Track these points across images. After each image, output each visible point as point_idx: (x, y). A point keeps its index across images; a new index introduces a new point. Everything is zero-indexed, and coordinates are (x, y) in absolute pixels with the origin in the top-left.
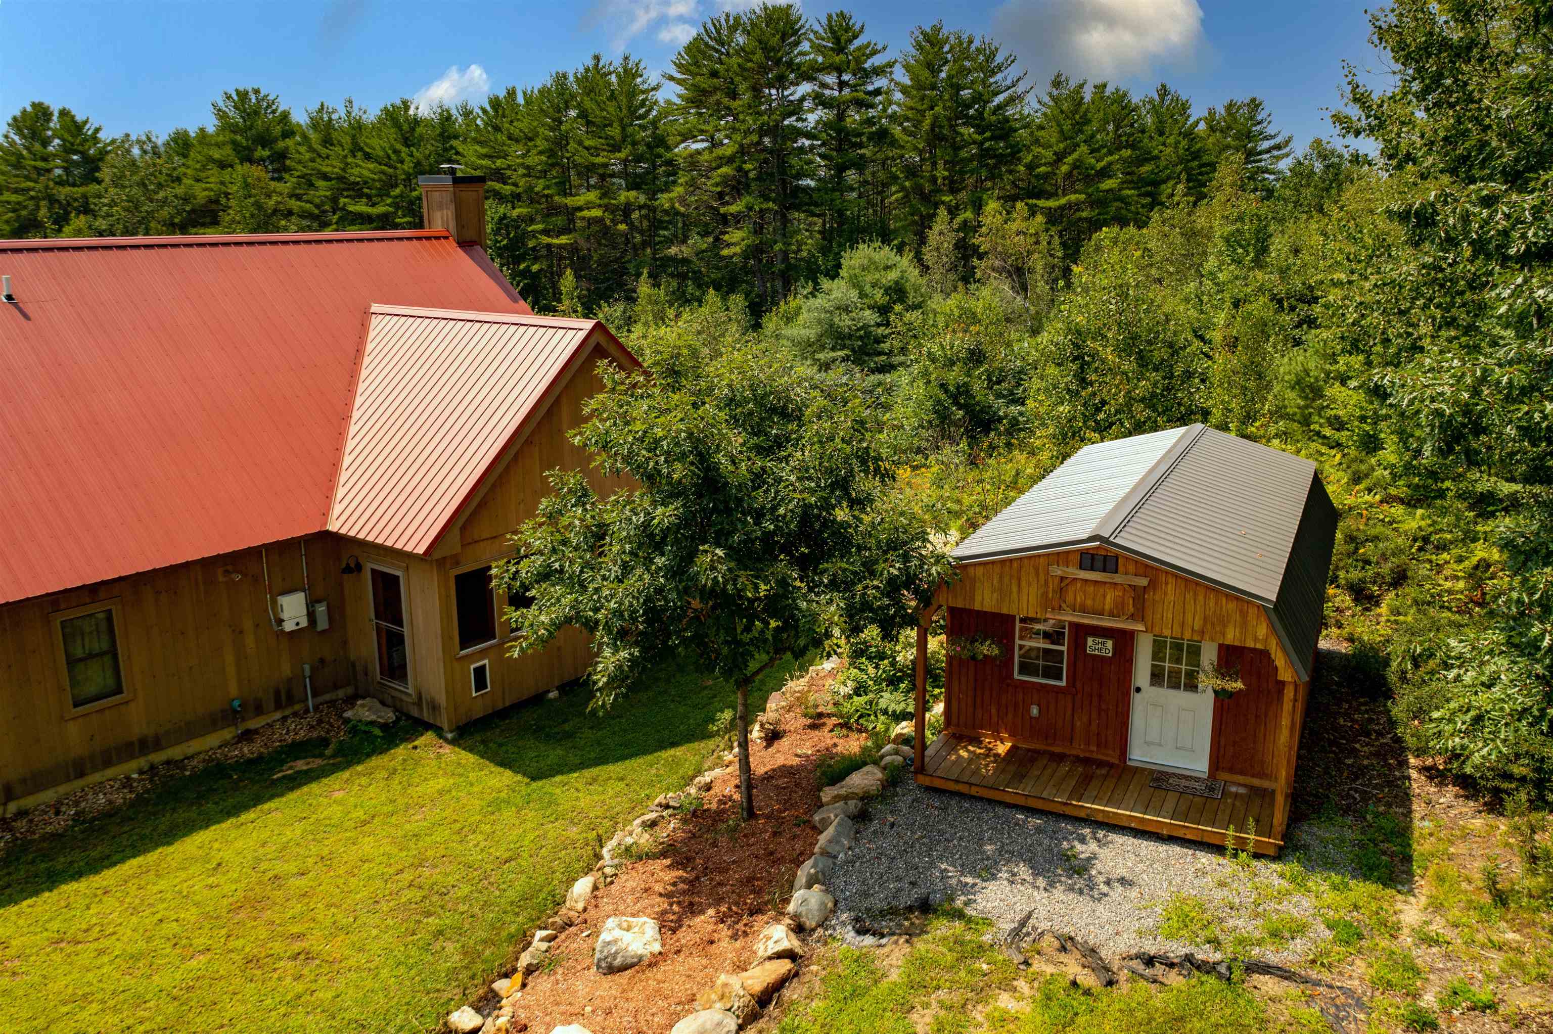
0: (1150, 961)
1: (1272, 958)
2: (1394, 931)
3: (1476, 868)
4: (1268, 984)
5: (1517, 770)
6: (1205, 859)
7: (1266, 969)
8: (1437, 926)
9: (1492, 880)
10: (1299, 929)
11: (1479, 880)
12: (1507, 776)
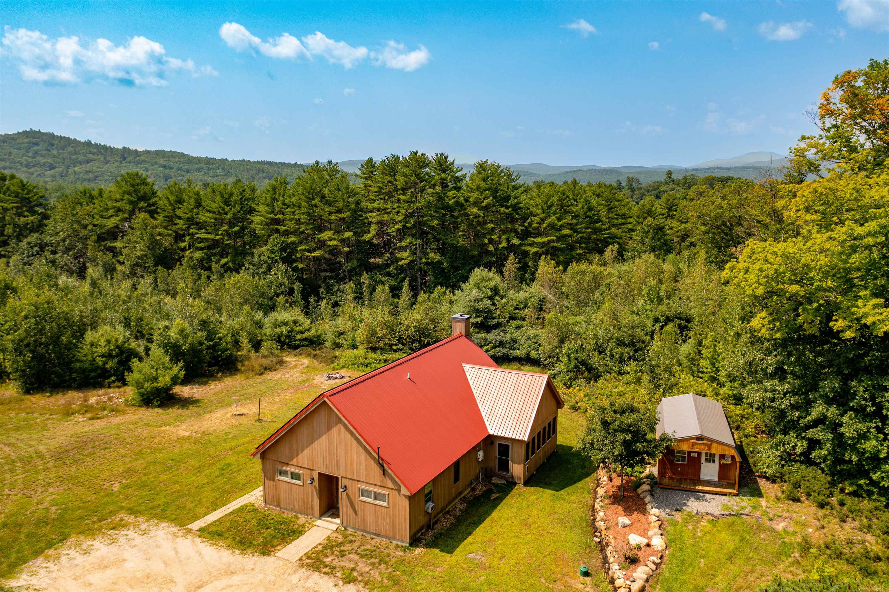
0: (723, 515)
1: (743, 512)
2: (762, 506)
3: (773, 495)
4: (745, 517)
5: (777, 475)
6: (724, 497)
7: (744, 514)
8: (769, 505)
9: (776, 496)
10: (746, 508)
11: (774, 497)
12: (775, 476)
